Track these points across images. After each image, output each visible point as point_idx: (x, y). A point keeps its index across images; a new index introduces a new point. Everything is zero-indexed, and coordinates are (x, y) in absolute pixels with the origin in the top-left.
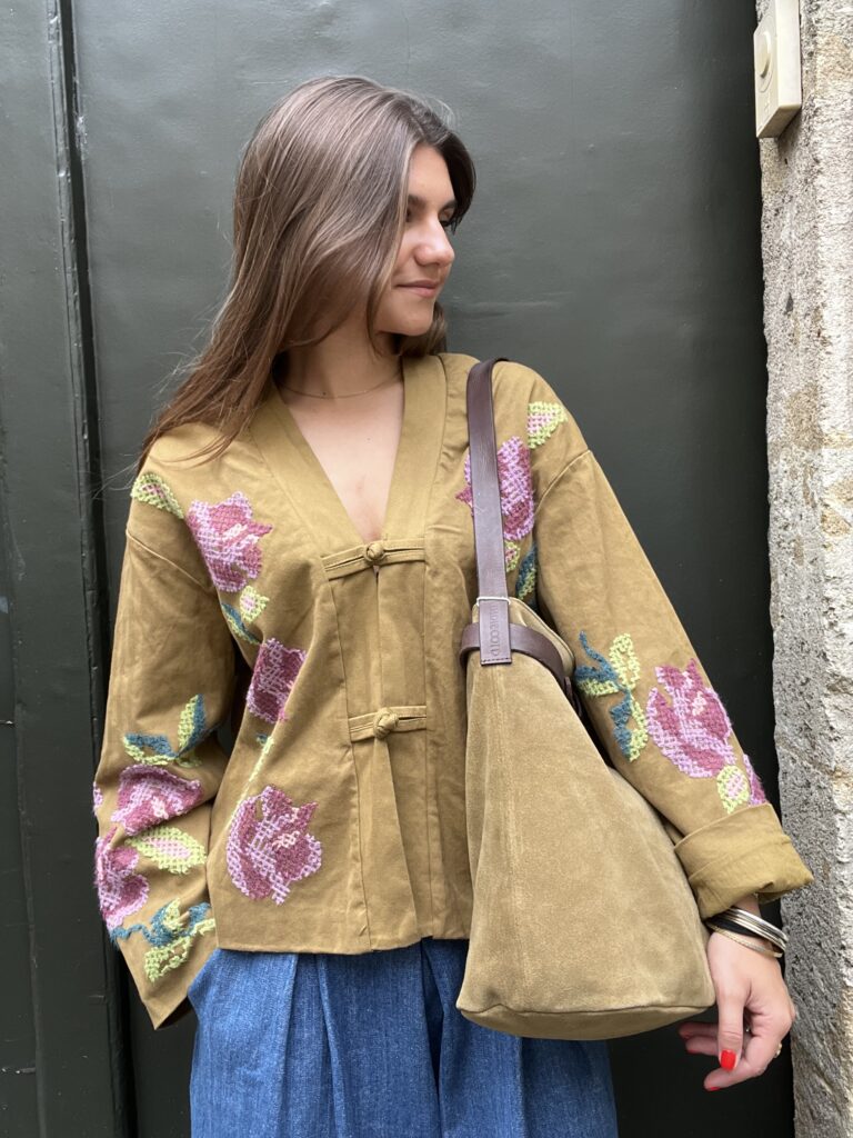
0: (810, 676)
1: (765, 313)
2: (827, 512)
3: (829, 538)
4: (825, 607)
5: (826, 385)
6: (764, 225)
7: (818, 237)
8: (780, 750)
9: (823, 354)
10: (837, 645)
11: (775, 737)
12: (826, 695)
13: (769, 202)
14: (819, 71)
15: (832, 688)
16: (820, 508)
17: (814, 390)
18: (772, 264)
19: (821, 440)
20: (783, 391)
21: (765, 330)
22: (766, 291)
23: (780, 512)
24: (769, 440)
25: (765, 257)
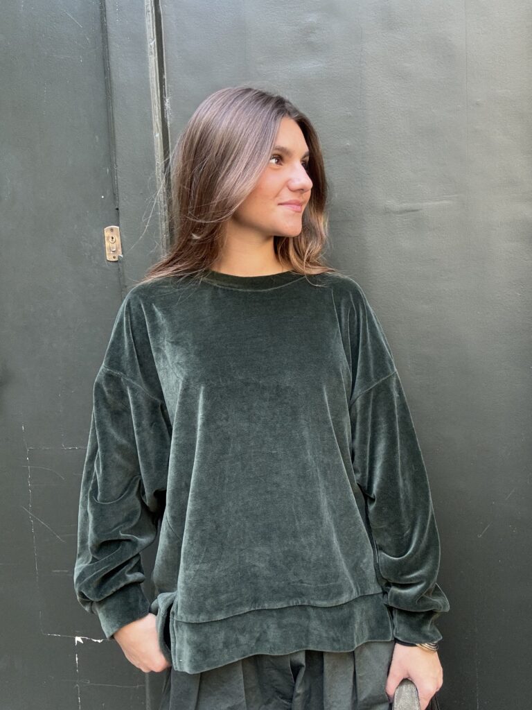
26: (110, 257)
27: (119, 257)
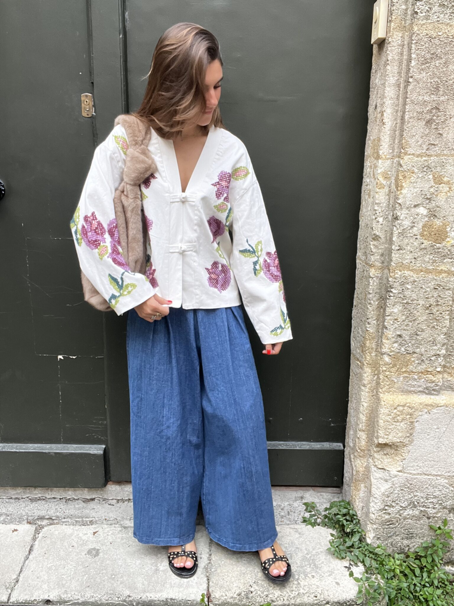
0: (368, 235)
1: (369, 107)
2: (378, 182)
3: (378, 190)
4: (374, 213)
5: (383, 139)
6: (372, 74)
7: (385, 87)
8: (357, 261)
9: (383, 128)
10: (376, 225)
11: (357, 257)
12: (372, 241)
13: (373, 67)
14: (392, 28)
15: (373, 239)
16: (377, 180)
17: (379, 140)
18: (373, 90)
19: (379, 157)
20: (371, 137)
21: (368, 113)
22: (370, 99)
23: (366, 180)
24: (366, 153)
25: (371, 86)
26: (84, 114)
27: (92, 115)
